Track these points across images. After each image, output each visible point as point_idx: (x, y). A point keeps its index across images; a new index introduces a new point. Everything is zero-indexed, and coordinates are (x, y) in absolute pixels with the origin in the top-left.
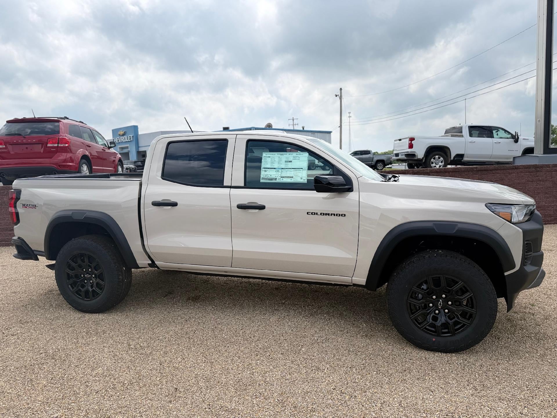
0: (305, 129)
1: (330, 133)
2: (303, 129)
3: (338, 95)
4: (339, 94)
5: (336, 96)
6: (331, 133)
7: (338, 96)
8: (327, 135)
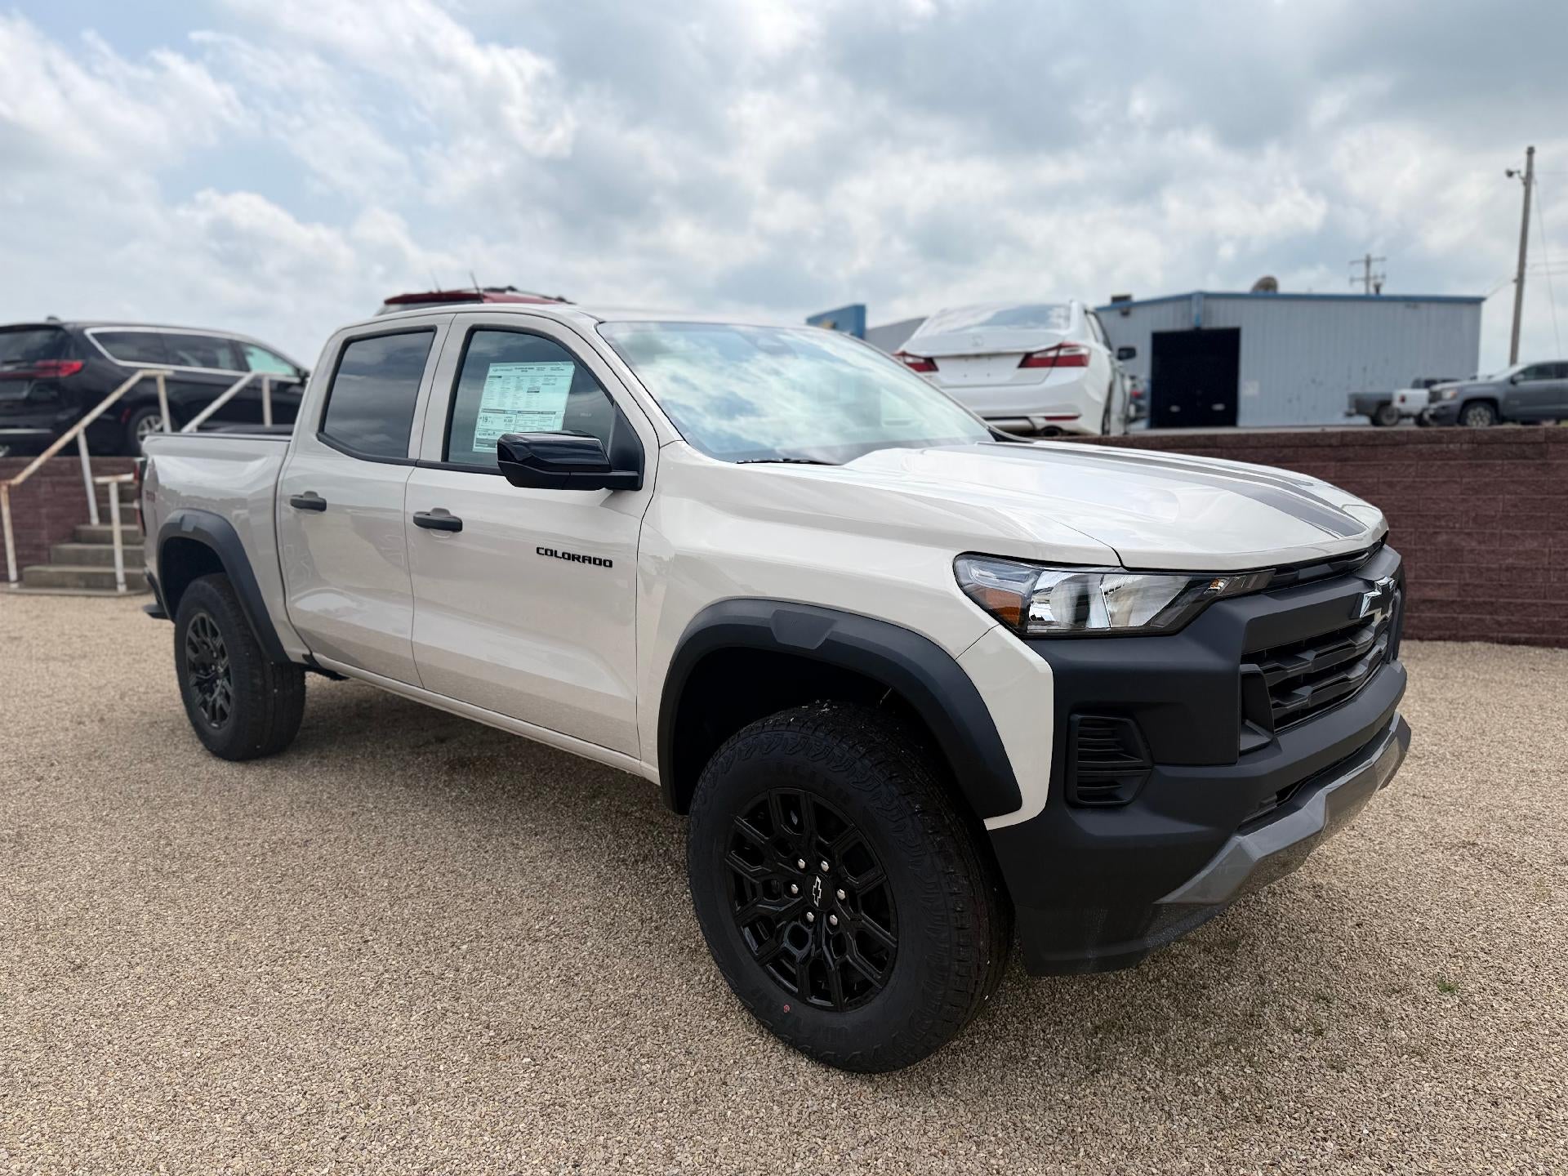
0: (1384, 291)
1: (1477, 301)
2: (1377, 288)
3: (1519, 172)
4: (1523, 168)
5: (1510, 174)
6: (1485, 306)
7: (1516, 176)
8: (1467, 311)
